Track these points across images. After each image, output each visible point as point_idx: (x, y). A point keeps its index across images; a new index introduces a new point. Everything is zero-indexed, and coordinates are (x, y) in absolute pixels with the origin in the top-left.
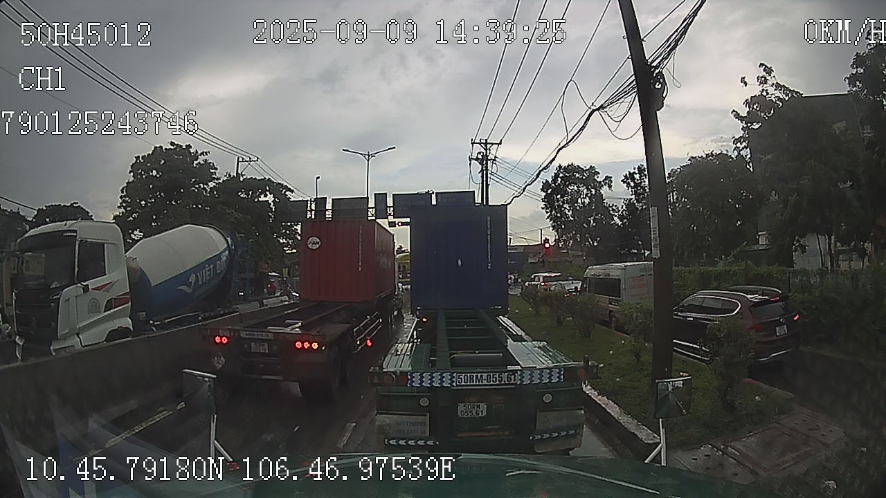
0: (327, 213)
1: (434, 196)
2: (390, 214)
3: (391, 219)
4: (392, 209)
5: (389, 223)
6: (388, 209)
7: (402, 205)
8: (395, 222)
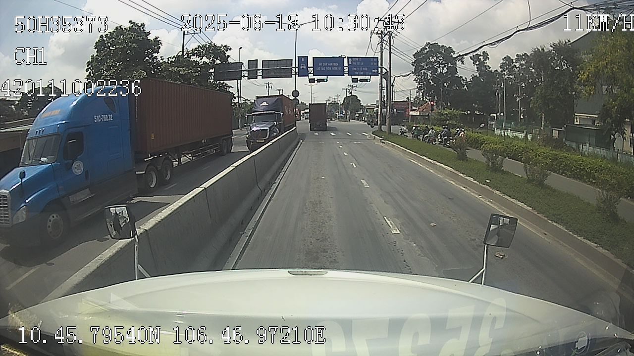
0: (258, 71)
1: (346, 60)
2: (310, 74)
3: (311, 76)
4: (312, 68)
5: (310, 80)
6: (309, 68)
7: (320, 66)
8: (314, 79)
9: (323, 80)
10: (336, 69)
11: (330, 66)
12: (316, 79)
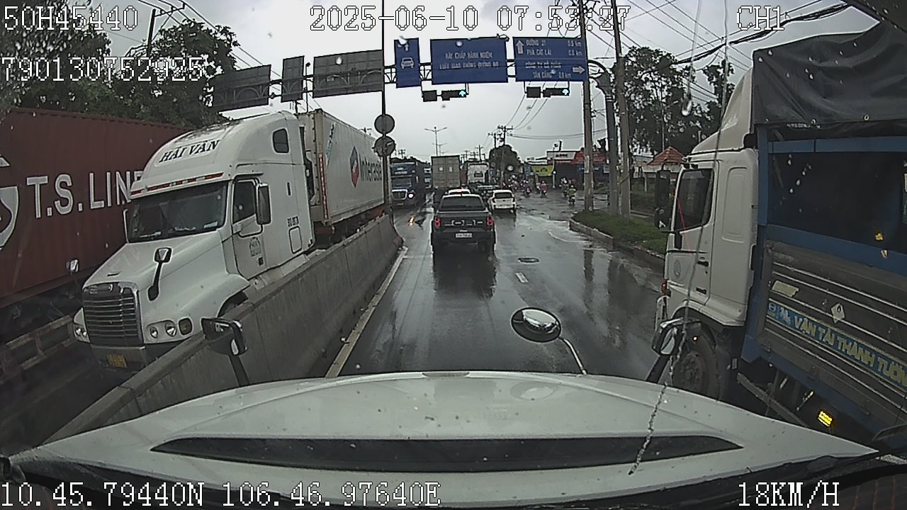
0: (305, 82)
2: (425, 79)
4: (429, 67)
5: (424, 94)
6: (422, 68)
7: (450, 62)
8: (435, 91)
9: (456, 94)
10: (488, 64)
11: (472, 61)
12: (439, 93)
